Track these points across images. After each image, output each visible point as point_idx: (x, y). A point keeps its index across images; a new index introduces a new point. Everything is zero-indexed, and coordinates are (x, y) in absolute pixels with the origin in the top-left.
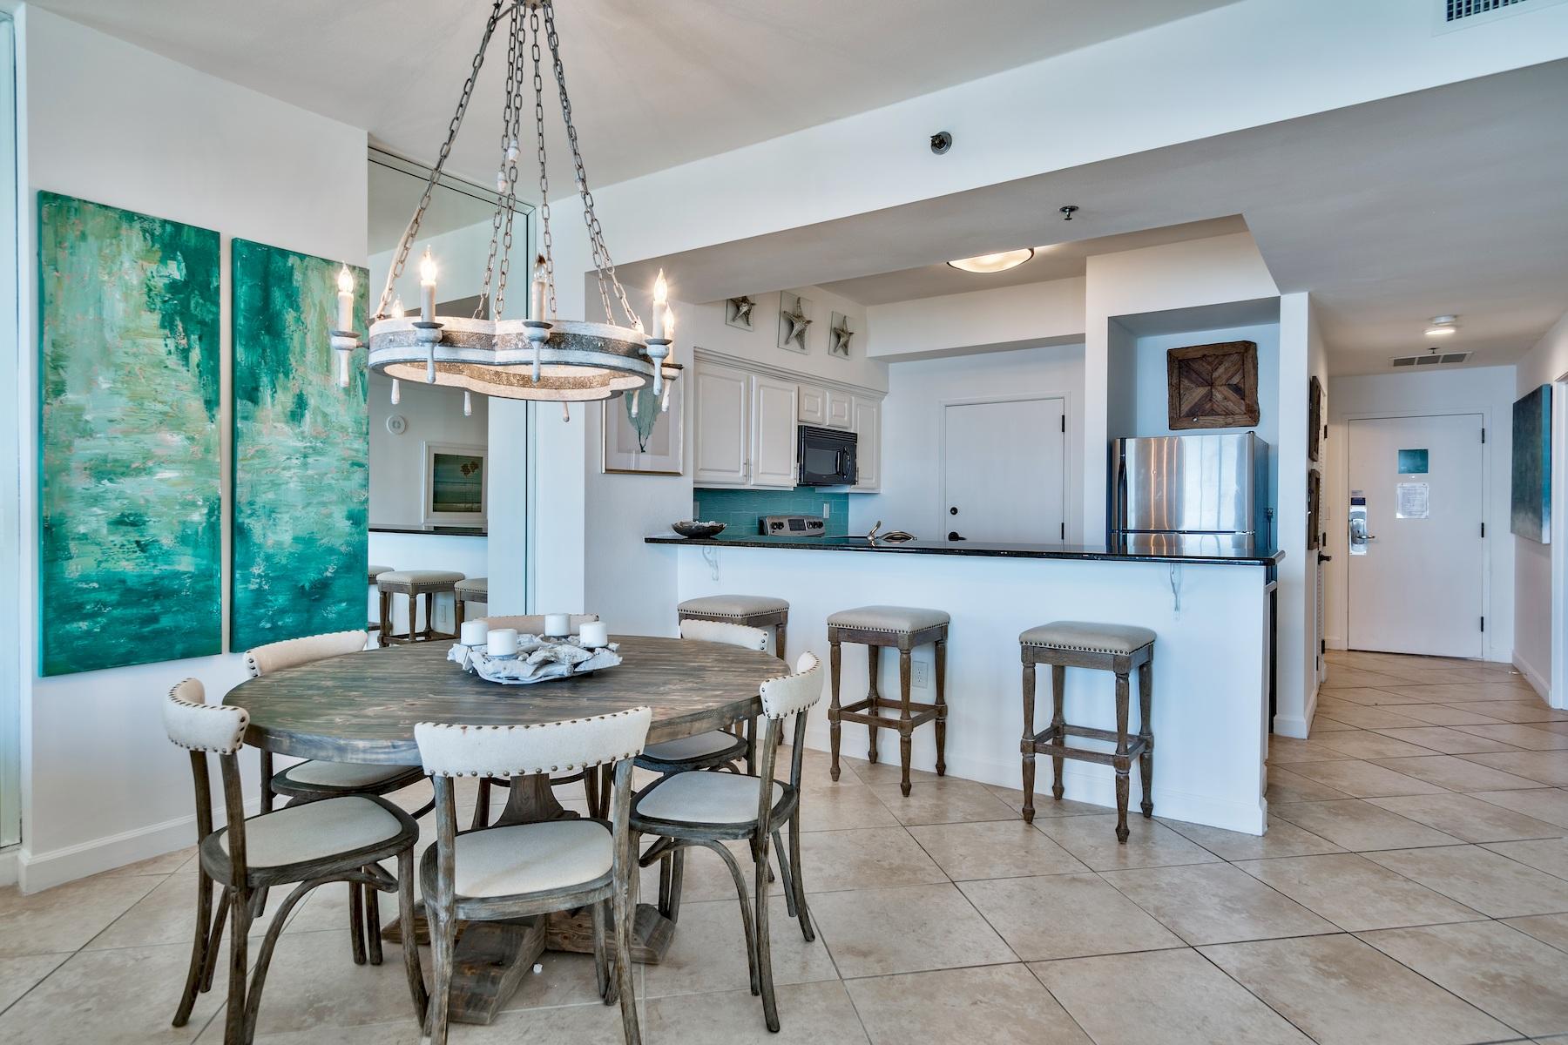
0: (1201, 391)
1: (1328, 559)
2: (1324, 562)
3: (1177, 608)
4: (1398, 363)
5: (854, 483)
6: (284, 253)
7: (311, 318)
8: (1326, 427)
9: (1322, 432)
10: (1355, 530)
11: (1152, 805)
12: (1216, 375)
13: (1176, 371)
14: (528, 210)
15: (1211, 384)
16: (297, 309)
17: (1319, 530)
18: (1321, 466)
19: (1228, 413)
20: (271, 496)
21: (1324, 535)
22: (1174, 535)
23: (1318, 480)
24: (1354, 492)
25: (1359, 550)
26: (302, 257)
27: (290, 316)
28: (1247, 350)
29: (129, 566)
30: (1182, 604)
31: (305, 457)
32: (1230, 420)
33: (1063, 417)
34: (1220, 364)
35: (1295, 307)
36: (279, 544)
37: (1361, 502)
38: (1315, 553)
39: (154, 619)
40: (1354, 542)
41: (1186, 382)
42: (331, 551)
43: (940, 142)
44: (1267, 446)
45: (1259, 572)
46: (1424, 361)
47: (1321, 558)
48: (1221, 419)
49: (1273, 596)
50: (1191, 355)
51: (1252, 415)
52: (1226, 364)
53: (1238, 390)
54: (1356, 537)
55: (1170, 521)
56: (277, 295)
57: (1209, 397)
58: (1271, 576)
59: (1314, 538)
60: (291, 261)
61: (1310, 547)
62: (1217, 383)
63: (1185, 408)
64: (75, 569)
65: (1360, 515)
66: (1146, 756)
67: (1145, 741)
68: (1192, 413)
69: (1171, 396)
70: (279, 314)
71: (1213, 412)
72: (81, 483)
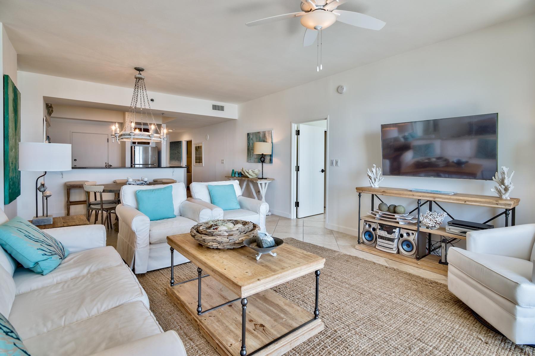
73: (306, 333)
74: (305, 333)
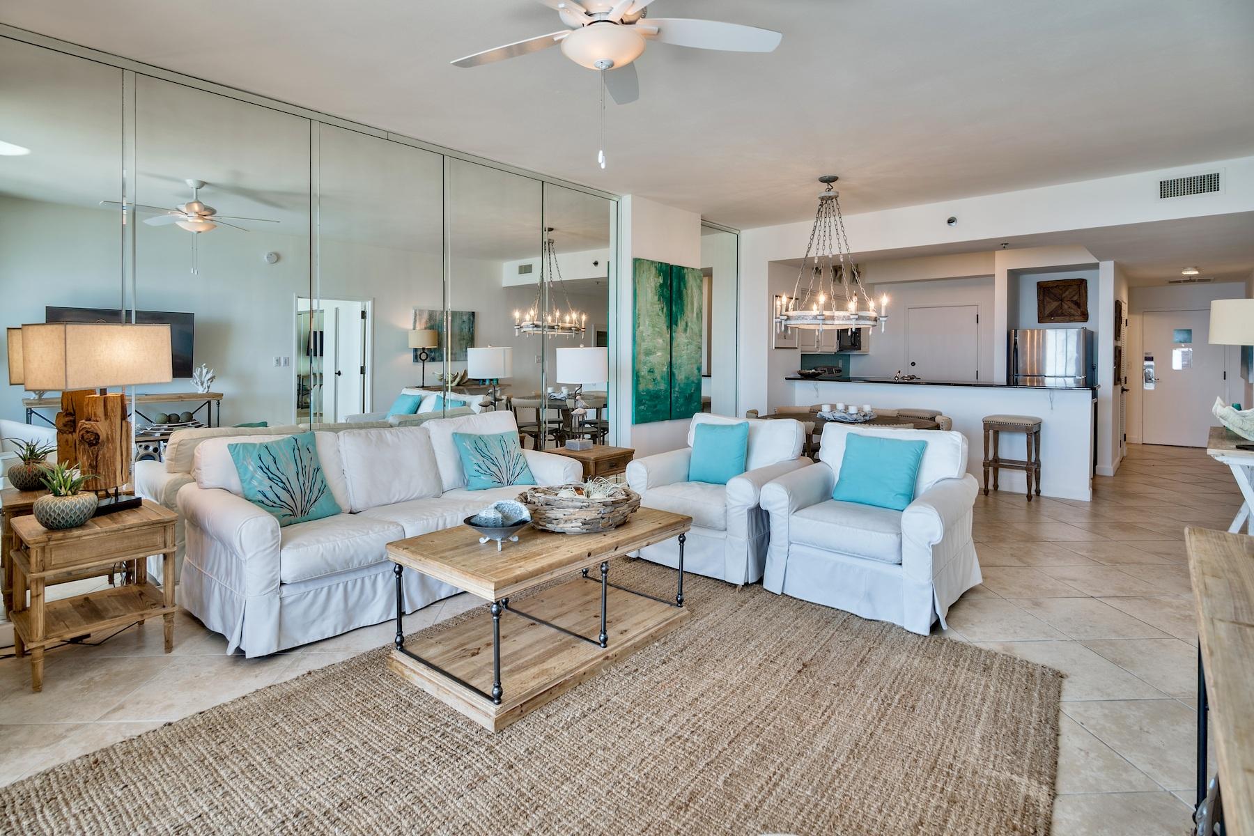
0: (1055, 304)
1: (1127, 390)
2: (1125, 392)
3: (1052, 409)
4: (1170, 282)
5: (860, 349)
6: (683, 268)
7: (689, 292)
8: (1126, 320)
9: (1124, 322)
10: (1147, 375)
11: (1040, 491)
12: (1064, 295)
13: (1042, 293)
14: (737, 232)
15: (1062, 300)
16: (686, 289)
17: (1122, 375)
18: (1124, 343)
19: (1071, 315)
20: (680, 361)
21: (1126, 378)
22: (1040, 378)
23: (1120, 351)
24: (1146, 354)
25: (1150, 387)
26: (687, 268)
27: (684, 292)
28: (1082, 283)
29: (651, 387)
30: (1054, 407)
31: (688, 345)
32: (1072, 319)
33: (978, 316)
34: (1067, 290)
35: (1107, 268)
36: (681, 379)
37: (1151, 359)
38: (1119, 387)
39: (655, 406)
40: (1146, 382)
41: (1047, 299)
42: (693, 382)
43: (951, 221)
44: (1092, 333)
45: (1089, 393)
46: (1185, 281)
47: (1123, 390)
48: (1067, 318)
49: (1096, 406)
50: (1051, 285)
51: (1085, 317)
52: (1070, 290)
53: (1077, 304)
54: (1148, 379)
55: (1038, 371)
56: (682, 284)
57: (1061, 306)
58: (1095, 396)
59: (1117, 379)
60: (685, 270)
61: (1115, 384)
62: (1066, 299)
63: (1047, 312)
64: (642, 387)
65: (1150, 367)
66: (1038, 470)
67: (1038, 463)
68: (1051, 315)
69: (1039, 306)
70: (682, 292)
71: (1062, 315)
72: (642, 357)
73: (463, 700)
74: (461, 698)
